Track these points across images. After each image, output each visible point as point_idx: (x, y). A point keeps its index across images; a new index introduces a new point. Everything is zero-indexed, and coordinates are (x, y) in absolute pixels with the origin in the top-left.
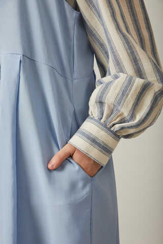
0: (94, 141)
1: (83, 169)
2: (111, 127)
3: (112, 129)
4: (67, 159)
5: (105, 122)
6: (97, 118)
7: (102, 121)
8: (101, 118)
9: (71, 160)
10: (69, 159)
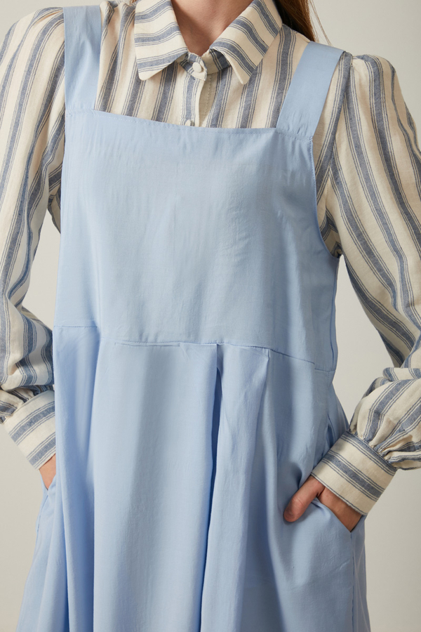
0: (354, 476)
1: (338, 517)
2: (384, 456)
3: (386, 458)
4: (312, 503)
5: (375, 446)
6: (362, 438)
7: (372, 444)
8: (371, 440)
9: (320, 505)
10: (315, 502)
